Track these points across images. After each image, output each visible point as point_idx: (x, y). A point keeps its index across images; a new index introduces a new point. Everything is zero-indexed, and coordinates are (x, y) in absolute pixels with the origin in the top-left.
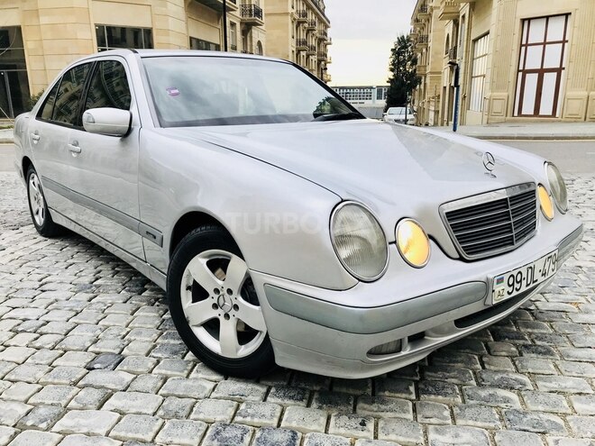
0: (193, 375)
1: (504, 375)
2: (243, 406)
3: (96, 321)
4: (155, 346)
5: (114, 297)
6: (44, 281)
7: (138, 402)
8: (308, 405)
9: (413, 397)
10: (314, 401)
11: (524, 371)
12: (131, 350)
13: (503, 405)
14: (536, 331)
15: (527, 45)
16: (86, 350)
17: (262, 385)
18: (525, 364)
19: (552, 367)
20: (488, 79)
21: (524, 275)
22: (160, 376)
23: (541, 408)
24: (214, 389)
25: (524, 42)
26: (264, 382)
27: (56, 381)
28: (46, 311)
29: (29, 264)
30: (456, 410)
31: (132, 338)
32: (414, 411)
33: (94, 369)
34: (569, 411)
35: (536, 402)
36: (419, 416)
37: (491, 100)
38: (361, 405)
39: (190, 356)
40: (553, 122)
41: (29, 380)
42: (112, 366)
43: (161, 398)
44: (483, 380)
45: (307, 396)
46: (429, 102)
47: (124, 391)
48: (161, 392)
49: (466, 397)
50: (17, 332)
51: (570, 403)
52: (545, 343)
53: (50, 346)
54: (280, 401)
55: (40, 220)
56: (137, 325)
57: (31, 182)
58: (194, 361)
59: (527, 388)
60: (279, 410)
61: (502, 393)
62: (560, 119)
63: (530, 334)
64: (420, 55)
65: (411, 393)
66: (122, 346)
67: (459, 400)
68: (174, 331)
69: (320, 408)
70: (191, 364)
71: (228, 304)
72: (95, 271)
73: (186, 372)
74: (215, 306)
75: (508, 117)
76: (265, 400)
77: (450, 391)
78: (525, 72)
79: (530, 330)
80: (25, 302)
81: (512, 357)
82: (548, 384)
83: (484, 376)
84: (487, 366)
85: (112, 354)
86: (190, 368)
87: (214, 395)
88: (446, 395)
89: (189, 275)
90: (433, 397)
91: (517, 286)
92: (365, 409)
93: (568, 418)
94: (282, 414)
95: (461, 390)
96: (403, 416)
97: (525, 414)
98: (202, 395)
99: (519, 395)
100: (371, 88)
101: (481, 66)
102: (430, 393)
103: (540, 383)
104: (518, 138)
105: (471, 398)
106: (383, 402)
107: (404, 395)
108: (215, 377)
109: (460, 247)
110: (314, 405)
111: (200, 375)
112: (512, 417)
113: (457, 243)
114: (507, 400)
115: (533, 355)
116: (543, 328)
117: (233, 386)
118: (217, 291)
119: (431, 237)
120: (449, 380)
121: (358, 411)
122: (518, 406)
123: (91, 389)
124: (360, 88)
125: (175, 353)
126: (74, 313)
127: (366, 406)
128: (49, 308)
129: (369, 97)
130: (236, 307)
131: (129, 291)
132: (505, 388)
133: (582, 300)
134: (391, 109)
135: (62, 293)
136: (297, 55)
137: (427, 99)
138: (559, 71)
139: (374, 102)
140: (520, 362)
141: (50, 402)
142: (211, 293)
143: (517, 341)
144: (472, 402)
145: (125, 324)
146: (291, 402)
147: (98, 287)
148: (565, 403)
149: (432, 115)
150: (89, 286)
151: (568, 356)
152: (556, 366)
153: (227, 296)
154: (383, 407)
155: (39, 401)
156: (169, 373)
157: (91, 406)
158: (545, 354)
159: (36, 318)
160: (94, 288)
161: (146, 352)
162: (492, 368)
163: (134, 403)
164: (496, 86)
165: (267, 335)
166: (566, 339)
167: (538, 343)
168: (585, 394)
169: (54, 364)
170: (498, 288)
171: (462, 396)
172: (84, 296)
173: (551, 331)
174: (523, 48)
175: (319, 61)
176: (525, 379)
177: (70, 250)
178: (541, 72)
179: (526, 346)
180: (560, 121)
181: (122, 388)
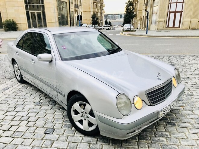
0: (75, 135)
1: (162, 133)
2: (91, 145)
3: (44, 116)
4: (63, 125)
5: (47, 107)
6: (24, 101)
7: (62, 145)
8: (109, 145)
9: (137, 141)
10: (110, 143)
11: (168, 131)
12: (56, 127)
13: (162, 143)
14: (171, 117)
15: (171, 3)
16: (43, 127)
17: (95, 138)
18: (168, 129)
19: (175, 129)
20: (158, 14)
21: (168, 108)
22: (66, 136)
23: (172, 143)
24: (82, 139)
25: (170, 2)
26: (96, 137)
27: (37, 138)
28: (28, 113)
29: (18, 94)
30: (149, 145)
31: (56, 122)
32: (138, 145)
33: (47, 134)
34: (179, 144)
35: (171, 142)
36: (139, 147)
37: (159, 22)
38: (123, 144)
39: (73, 128)
40: (179, 29)
41: (29, 138)
42: (52, 133)
43: (68, 143)
44: (156, 135)
45: (108, 141)
46: (138, 21)
47: (57, 141)
48: (67, 141)
49: (152, 140)
50: (21, 121)
51: (180, 141)
52: (174, 121)
53: (32, 126)
54: (101, 143)
55: (19, 78)
56: (56, 118)
57: (15, 66)
58: (75, 130)
59: (168, 137)
60: (101, 146)
61: (162, 139)
62: (181, 28)
63: (169, 118)
64: (135, 4)
65: (137, 140)
66: (53, 125)
67: (150, 141)
68: (68, 119)
69: (112, 145)
70: (74, 131)
71: (85, 116)
72: (39, 97)
73: (73, 134)
74: (81, 116)
75: (164, 28)
76: (97, 143)
77: (147, 139)
78: (170, 12)
79: (169, 117)
80: (21, 110)
81: (164, 126)
82: (174, 136)
83: (157, 133)
84: (157, 130)
85: (51, 128)
86: (74, 133)
87: (82, 142)
88: (146, 140)
89: (74, 107)
90: (143, 141)
91: (166, 111)
92: (124, 145)
93: (179, 146)
94: (102, 147)
95: (150, 138)
96: (135, 147)
97: (168, 145)
98: (79, 142)
99: (166, 139)
100: (118, 14)
101: (156, 10)
102: (142, 140)
103: (172, 135)
104: (167, 37)
105: (153, 141)
106: (129, 143)
107: (135, 140)
108: (82, 135)
109: (151, 102)
110: (111, 144)
111: (78, 135)
112: (164, 146)
113: (150, 101)
114: (163, 141)
115: (170, 126)
116: (173, 116)
117: (87, 139)
118: (82, 112)
119: (143, 100)
120: (147, 135)
121: (123, 146)
122: (166, 143)
123: (48, 141)
124: (115, 15)
125: (69, 127)
126: (37, 114)
127: (125, 144)
128: (29, 112)
129: (118, 18)
130: (88, 117)
131: (51, 105)
132: (162, 137)
133: (184, 105)
134: (126, 25)
135: (31, 106)
136: (93, 4)
137: (137, 20)
138: (181, 12)
139: (119, 19)
140: (167, 128)
141: (37, 145)
142: (80, 113)
143: (166, 121)
144: (153, 142)
145: (53, 117)
146: (104, 143)
147: (42, 103)
148: (178, 142)
149: (139, 25)
150: (39, 103)
151: (180, 126)
152: (176, 129)
153: (85, 114)
154: (129, 144)
155: (34, 145)
156: (69, 134)
157: (49, 146)
158: (173, 125)
159: (26, 115)
160: (40, 104)
161: (61, 127)
162: (159, 130)
163: (61, 145)
164: (160, 17)
165: (97, 126)
166: (179, 120)
167: (172, 121)
168: (184, 139)
169: (35, 132)
170: (161, 113)
171: (151, 140)
172: (38, 107)
173: (175, 117)
174: (170, 4)
175: (101, 6)
176: (168, 134)
177: (30, 89)
178: (175, 12)
179: (168, 123)
180: (181, 29)
181: (56, 140)
